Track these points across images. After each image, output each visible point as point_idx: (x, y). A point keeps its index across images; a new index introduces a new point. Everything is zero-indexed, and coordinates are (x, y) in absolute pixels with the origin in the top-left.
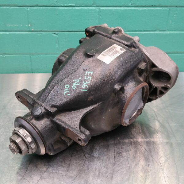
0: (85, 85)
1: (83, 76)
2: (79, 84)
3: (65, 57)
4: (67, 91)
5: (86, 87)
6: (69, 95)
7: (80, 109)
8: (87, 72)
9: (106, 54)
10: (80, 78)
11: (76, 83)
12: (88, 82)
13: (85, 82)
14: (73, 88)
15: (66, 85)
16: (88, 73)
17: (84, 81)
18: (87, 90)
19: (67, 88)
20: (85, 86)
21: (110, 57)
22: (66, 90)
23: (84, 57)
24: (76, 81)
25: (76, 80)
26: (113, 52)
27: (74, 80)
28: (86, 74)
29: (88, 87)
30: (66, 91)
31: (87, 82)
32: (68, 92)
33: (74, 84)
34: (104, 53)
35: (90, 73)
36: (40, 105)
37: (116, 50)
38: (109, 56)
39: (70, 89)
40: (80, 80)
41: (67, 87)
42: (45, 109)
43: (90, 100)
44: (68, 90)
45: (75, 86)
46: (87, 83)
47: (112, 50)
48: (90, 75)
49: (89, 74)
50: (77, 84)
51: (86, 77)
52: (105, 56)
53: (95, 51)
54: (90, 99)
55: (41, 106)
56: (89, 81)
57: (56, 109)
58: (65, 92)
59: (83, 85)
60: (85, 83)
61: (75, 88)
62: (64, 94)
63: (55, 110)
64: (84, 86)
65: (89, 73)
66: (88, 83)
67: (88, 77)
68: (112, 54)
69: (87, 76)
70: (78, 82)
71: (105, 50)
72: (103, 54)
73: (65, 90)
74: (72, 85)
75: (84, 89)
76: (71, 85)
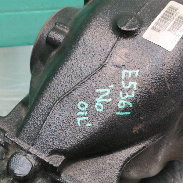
0: (124, 102)
1: (116, 80)
2: (110, 100)
3: (61, 32)
4: (85, 116)
5: (127, 105)
6: (89, 125)
7: (114, 152)
8: (124, 72)
9: (162, 26)
10: (112, 86)
11: (104, 98)
12: (130, 94)
13: (124, 95)
14: (98, 110)
15: (81, 103)
16: (127, 74)
17: (121, 93)
18: (129, 113)
19: (83, 109)
20: (125, 105)
21: (170, 34)
22: (82, 113)
23: (113, 36)
24: (102, 93)
25: (101, 91)
26: (174, 20)
27: (97, 91)
28: (123, 77)
29: (131, 106)
30: (81, 116)
31: (127, 94)
32: (87, 118)
33: (99, 100)
34: (156, 23)
35: (133, 74)
36: (24, 150)
37: (179, 14)
38: (169, 30)
39: (91, 110)
40: (112, 89)
41: (83, 106)
42: (38, 159)
43: (136, 132)
44: (86, 113)
45: (102, 103)
46: (127, 96)
47: (170, 15)
48: (133, 78)
49: (130, 76)
50: (106, 100)
51: (123, 83)
52: (159, 31)
53: (136, 22)
54: (135, 130)
55: (29, 152)
56: (133, 92)
57: (63, 157)
58: (79, 120)
59: (120, 102)
60: (124, 98)
61: (101, 110)
62: (79, 123)
63: (62, 161)
64: (122, 104)
65: (130, 72)
66: (130, 96)
67: (130, 83)
68: (173, 26)
69: (127, 81)
70: (107, 94)
71: (155, 17)
72: (153, 28)
73: (79, 114)
74: (95, 102)
75: (122, 111)
76: (92, 103)
